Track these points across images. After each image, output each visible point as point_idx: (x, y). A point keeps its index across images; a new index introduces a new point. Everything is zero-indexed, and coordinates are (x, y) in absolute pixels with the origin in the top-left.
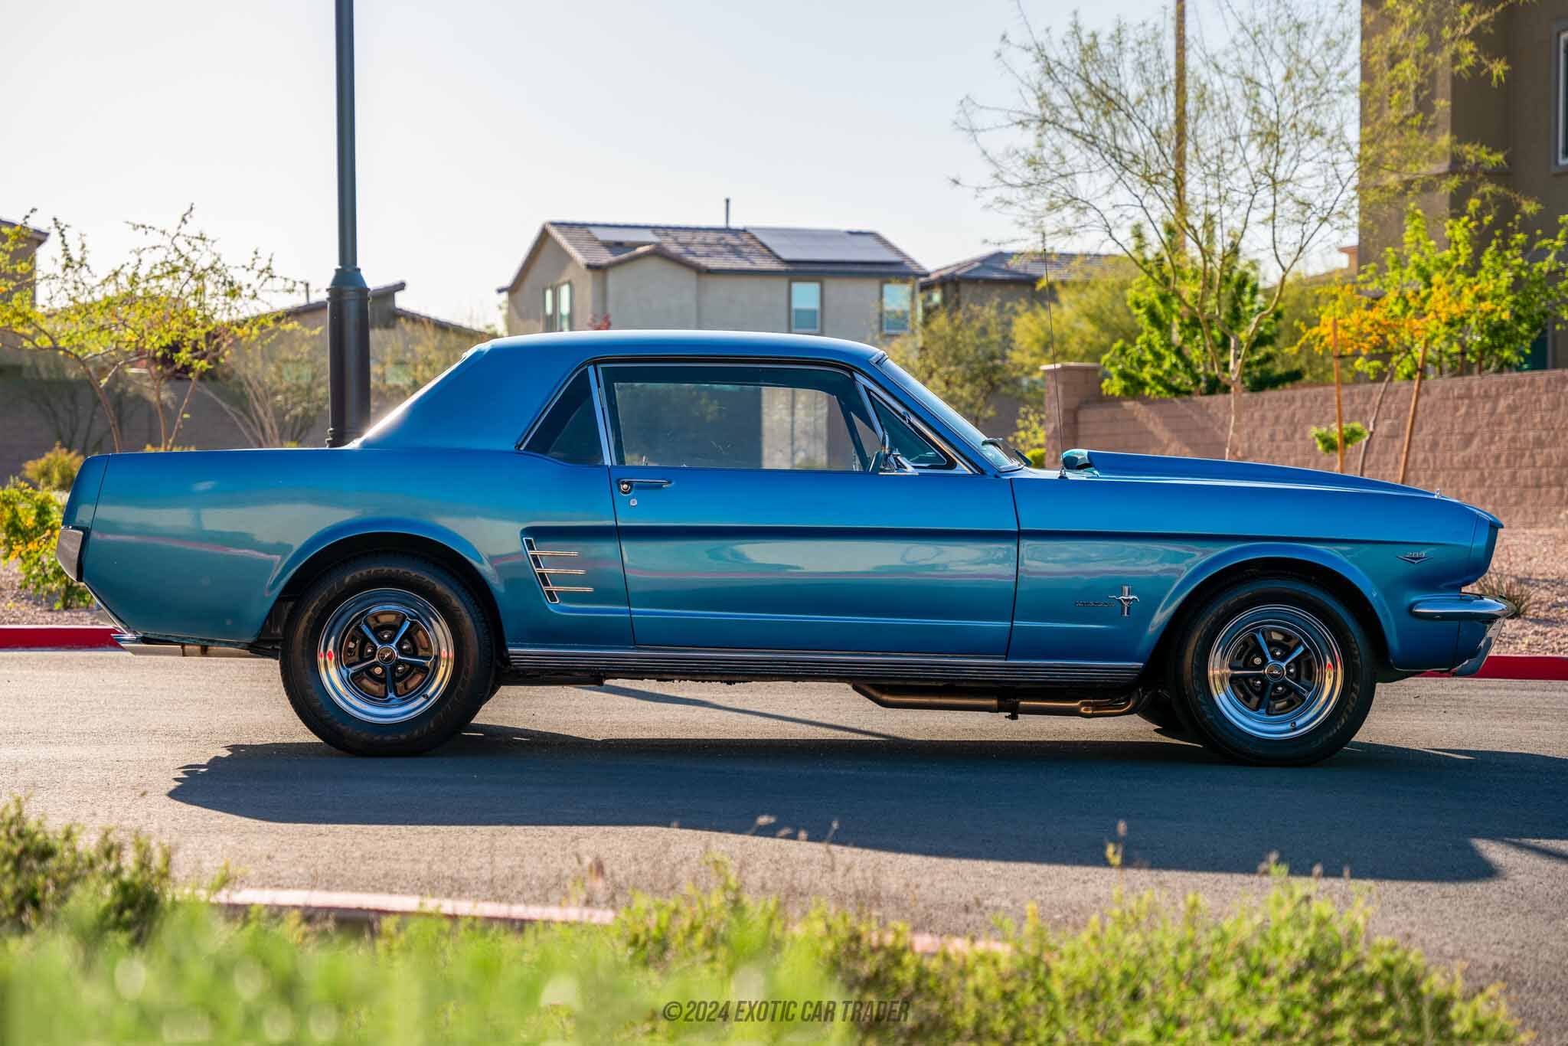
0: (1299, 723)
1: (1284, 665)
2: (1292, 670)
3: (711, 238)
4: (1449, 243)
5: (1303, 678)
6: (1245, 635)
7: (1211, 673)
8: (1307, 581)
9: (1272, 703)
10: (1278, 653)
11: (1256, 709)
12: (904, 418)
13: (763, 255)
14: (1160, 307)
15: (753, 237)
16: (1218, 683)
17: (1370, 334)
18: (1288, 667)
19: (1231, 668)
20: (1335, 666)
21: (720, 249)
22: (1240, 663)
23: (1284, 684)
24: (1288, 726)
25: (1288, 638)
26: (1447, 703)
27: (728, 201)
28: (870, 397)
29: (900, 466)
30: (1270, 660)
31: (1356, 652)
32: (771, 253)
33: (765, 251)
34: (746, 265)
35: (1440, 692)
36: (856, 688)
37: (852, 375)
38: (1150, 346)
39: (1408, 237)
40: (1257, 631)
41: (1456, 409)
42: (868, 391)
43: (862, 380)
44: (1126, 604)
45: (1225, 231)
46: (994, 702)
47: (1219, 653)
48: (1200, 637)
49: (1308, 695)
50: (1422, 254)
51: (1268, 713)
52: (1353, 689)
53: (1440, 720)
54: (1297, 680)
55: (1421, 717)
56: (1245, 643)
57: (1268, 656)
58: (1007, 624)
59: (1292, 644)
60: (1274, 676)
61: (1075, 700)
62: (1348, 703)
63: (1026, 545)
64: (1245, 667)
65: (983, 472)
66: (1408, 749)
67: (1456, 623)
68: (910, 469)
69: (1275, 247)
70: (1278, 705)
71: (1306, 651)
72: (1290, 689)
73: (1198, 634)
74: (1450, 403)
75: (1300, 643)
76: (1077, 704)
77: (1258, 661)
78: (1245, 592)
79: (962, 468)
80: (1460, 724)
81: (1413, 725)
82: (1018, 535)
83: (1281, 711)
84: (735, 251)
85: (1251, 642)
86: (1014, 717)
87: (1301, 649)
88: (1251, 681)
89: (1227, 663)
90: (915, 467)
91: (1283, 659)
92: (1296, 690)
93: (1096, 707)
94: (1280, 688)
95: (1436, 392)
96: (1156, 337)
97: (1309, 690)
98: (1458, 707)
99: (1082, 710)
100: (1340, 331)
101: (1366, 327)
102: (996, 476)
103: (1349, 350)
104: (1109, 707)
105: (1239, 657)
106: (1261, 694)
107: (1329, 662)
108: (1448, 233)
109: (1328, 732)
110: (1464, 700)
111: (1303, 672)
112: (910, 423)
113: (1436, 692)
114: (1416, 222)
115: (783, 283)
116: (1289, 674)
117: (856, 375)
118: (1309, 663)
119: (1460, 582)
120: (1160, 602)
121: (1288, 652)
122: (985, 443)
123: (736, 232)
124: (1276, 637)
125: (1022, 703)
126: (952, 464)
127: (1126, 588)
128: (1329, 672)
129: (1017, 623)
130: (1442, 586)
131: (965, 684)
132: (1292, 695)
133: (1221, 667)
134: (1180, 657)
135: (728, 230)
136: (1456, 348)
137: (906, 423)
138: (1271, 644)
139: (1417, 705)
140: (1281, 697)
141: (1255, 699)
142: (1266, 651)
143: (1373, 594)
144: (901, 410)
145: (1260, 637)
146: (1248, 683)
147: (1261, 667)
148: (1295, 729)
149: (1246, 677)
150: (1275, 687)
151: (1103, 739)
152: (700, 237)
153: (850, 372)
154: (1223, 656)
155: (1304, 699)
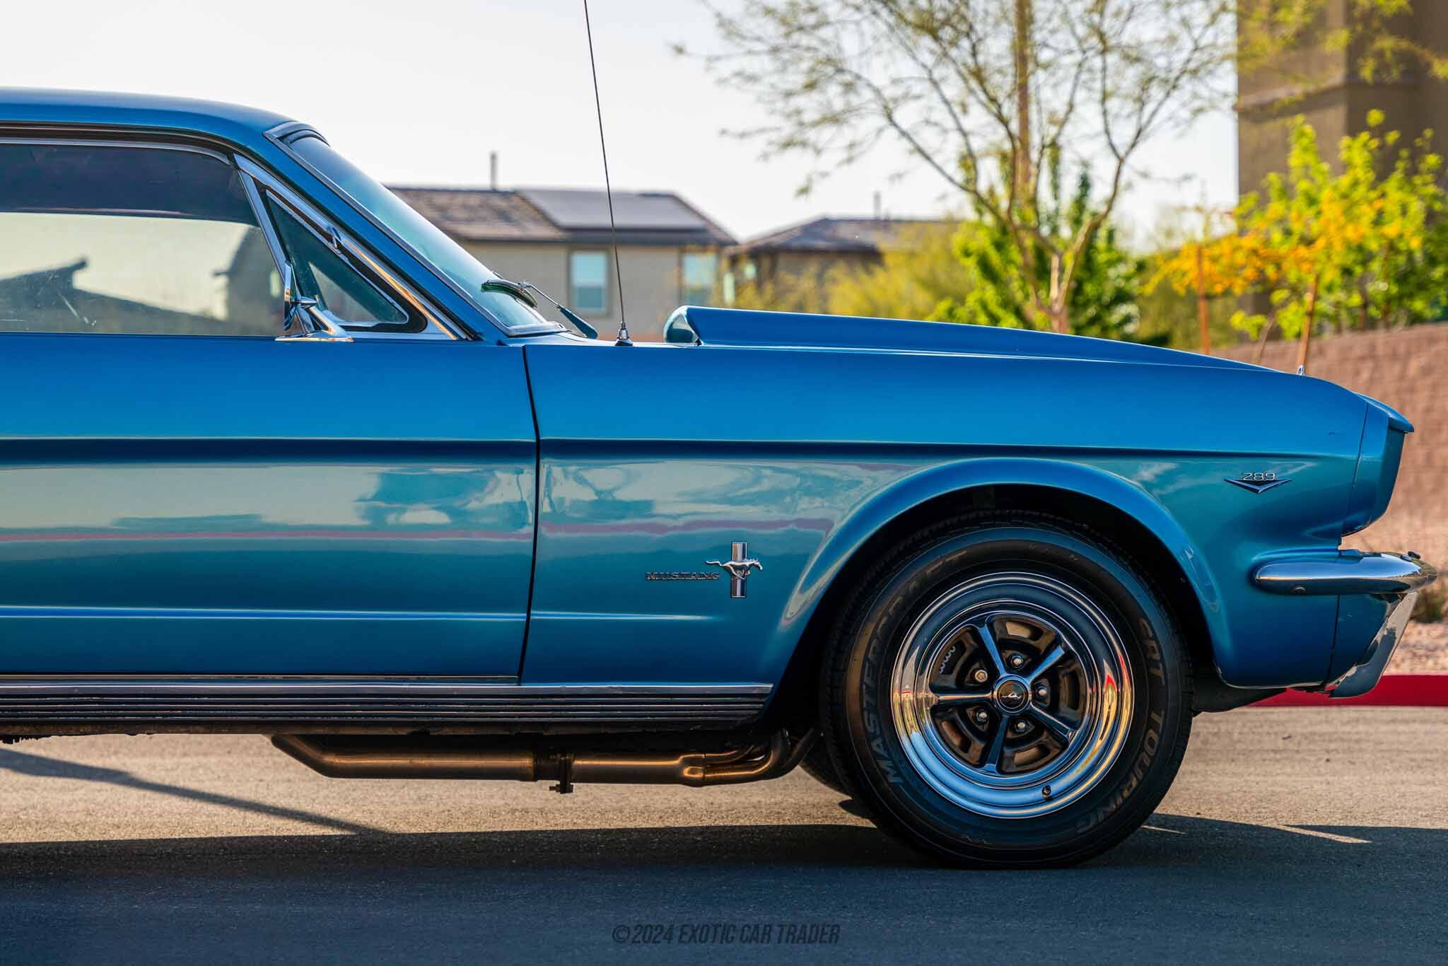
0: (1056, 787)
1: (1028, 682)
2: (1043, 692)
3: (474, 201)
4: (1345, 167)
5: (1064, 708)
6: (960, 628)
7: (896, 697)
8: (1071, 528)
9: (1007, 752)
10: (1018, 661)
11: (980, 764)
12: (330, 239)
13: (535, 220)
14: (995, 258)
15: (524, 199)
16: (909, 715)
17: (1243, 267)
18: (1035, 686)
19: (935, 689)
20: (1119, 681)
21: (484, 213)
22: (951, 681)
23: (1028, 716)
24: (1038, 794)
25: (1037, 633)
26: (1332, 746)
27: (493, 157)
28: (266, 200)
29: (319, 326)
30: (1004, 674)
31: (1157, 656)
32: (545, 218)
33: (539, 217)
34: (514, 232)
35: (1325, 728)
36: (278, 743)
37: (232, 159)
38: (984, 306)
39: (1296, 159)
40: (980, 622)
41: (1357, 373)
42: (262, 188)
43: (250, 169)
44: (738, 574)
45: (1045, 116)
46: (526, 762)
47: (912, 662)
48: (874, 635)
49: (1073, 736)
50: (1312, 180)
51: (1001, 771)
52: (1152, 724)
53: (1319, 774)
54: (1053, 708)
55: (1289, 770)
56: (959, 645)
57: (1000, 666)
58: (520, 617)
59: (1042, 643)
60: (1010, 703)
61: (672, 754)
62: (1142, 749)
63: (553, 468)
64: (960, 688)
65: (476, 337)
66: (1258, 828)
67: (1332, 599)
68: (335, 331)
69: (1107, 132)
70: (1020, 757)
71: (1068, 655)
72: (1039, 726)
73: (870, 629)
74: (1349, 367)
75: (1057, 642)
76: (676, 762)
77: (981, 676)
78: (954, 552)
79: (438, 330)
80: (1349, 779)
81: (1274, 784)
82: (537, 451)
83: (1024, 767)
84: (504, 216)
85: (970, 643)
86: (564, 789)
87: (1058, 653)
88: (970, 712)
89: (925, 681)
90: (347, 328)
91: (1025, 671)
92: (1051, 728)
93: (711, 766)
94: (1022, 725)
95: (1332, 354)
96: (990, 293)
97: (1074, 726)
98: (1350, 751)
99: (686, 772)
100: (1207, 265)
101: (1240, 258)
102: (500, 343)
103: (1218, 289)
104: (733, 765)
105: (948, 670)
106: (988, 737)
107: (1108, 672)
108: (1344, 155)
109: (1107, 804)
110: (1357, 741)
111: (1065, 693)
112: (340, 247)
113: (1318, 729)
114: (1305, 141)
115: (559, 255)
116: (1037, 698)
117: (239, 159)
118: (1074, 677)
119: (1338, 524)
120: (800, 571)
121: (1035, 657)
122: (487, 287)
123: (506, 194)
124: (1014, 631)
125: (578, 762)
126: (418, 322)
127: (738, 547)
128: (1110, 694)
129: (537, 615)
130: (1308, 532)
131: (447, 731)
132: (1044, 737)
133: (916, 687)
134: (840, 671)
135: (494, 192)
136: (1356, 300)
137: (333, 247)
138: (1005, 644)
139: (1284, 750)
140: (1020, 742)
141: (978, 745)
142: (996, 658)
143: (1186, 551)
144: (323, 222)
145: (984, 632)
146: (964, 716)
147: (987, 687)
148: (1050, 799)
149: (962, 706)
150: (1014, 721)
151: (742, 822)
152: (459, 199)
153: (229, 154)
154: (920, 668)
155: (1065, 744)
